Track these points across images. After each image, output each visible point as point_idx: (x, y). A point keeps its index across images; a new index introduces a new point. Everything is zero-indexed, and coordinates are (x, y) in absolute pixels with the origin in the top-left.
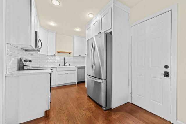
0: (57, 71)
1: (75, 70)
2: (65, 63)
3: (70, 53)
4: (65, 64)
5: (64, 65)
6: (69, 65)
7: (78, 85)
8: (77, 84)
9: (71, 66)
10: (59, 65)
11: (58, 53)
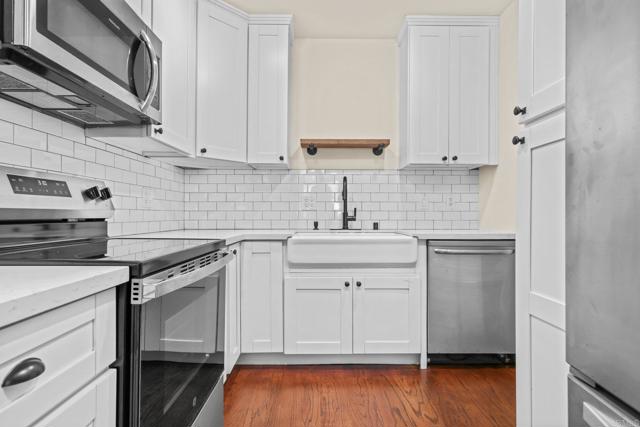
0: (293, 265)
1: (413, 265)
2: (350, 214)
3: (378, 149)
4: (347, 220)
5: (345, 227)
6: (376, 226)
7: (431, 381)
8: (424, 366)
9: (388, 231)
10: (316, 224)
11: (311, 149)
